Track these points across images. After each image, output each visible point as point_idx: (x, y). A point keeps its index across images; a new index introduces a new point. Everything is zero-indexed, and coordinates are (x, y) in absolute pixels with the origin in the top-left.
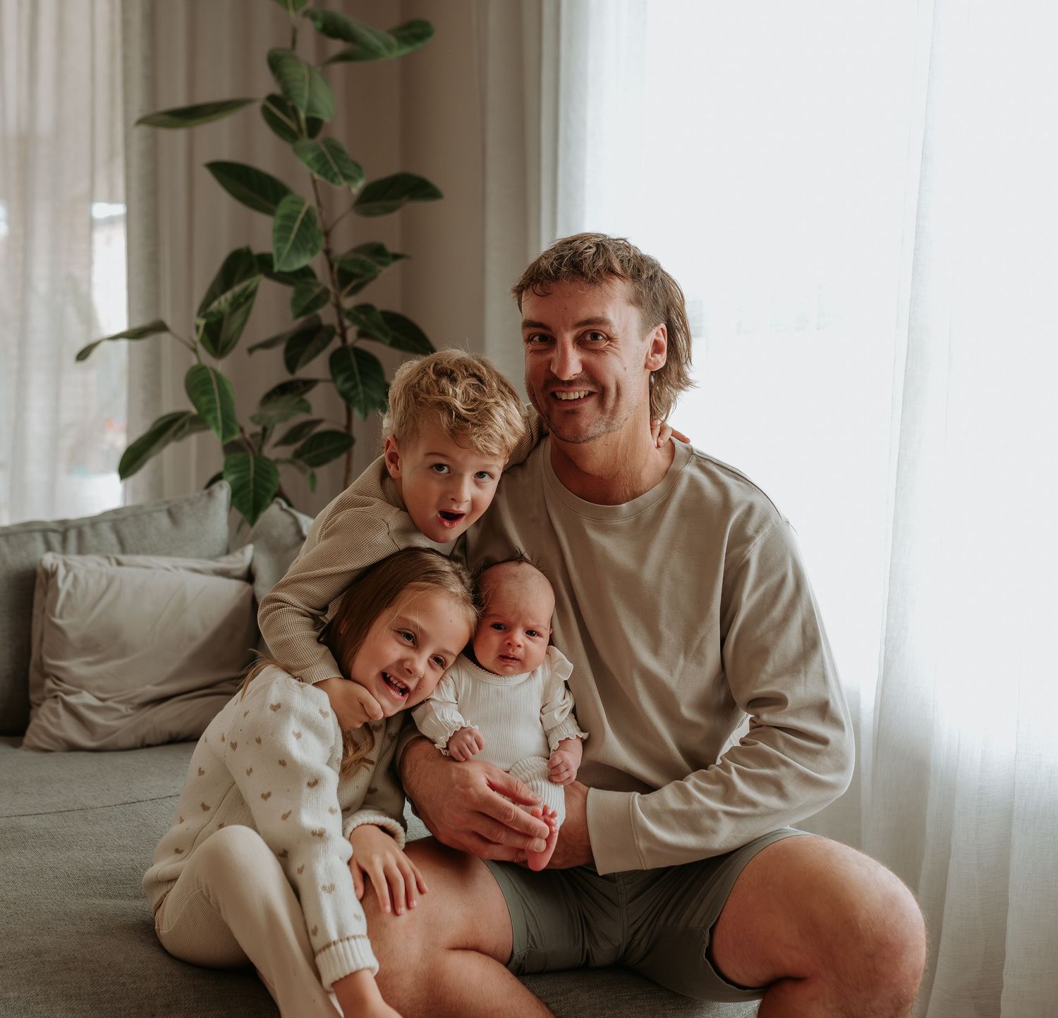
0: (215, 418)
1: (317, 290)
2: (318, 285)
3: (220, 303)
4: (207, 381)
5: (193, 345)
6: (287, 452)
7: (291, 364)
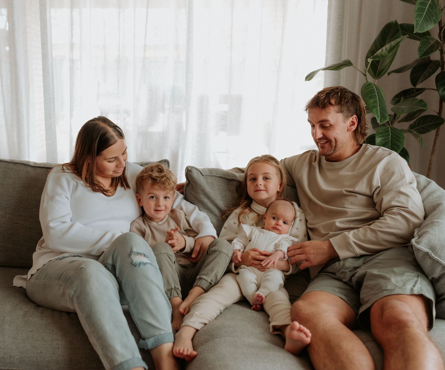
0: (377, 110)
1: (432, 42)
2: (433, 39)
3: (382, 50)
4: (372, 91)
5: (364, 73)
6: (406, 125)
7: (414, 81)
